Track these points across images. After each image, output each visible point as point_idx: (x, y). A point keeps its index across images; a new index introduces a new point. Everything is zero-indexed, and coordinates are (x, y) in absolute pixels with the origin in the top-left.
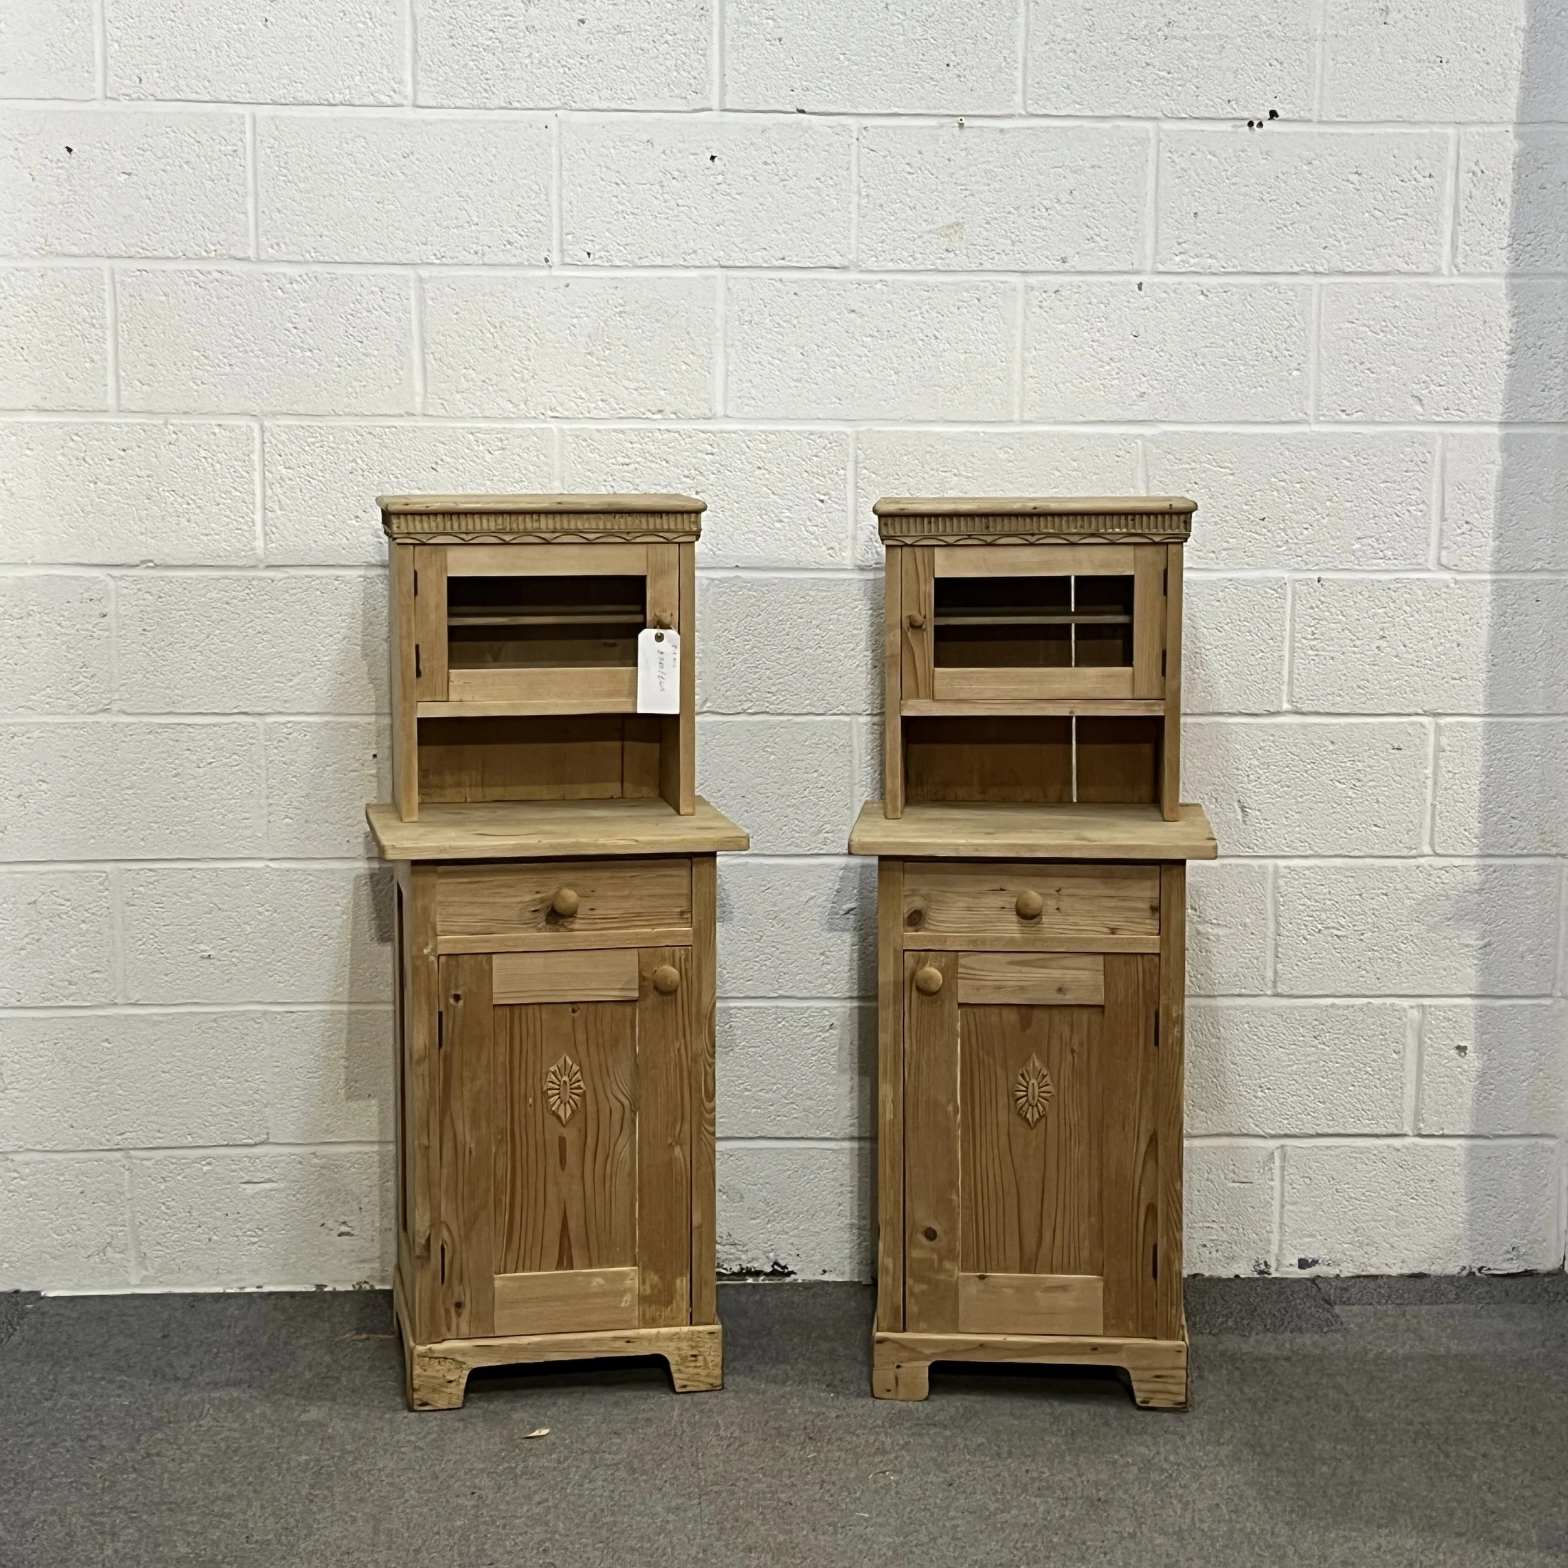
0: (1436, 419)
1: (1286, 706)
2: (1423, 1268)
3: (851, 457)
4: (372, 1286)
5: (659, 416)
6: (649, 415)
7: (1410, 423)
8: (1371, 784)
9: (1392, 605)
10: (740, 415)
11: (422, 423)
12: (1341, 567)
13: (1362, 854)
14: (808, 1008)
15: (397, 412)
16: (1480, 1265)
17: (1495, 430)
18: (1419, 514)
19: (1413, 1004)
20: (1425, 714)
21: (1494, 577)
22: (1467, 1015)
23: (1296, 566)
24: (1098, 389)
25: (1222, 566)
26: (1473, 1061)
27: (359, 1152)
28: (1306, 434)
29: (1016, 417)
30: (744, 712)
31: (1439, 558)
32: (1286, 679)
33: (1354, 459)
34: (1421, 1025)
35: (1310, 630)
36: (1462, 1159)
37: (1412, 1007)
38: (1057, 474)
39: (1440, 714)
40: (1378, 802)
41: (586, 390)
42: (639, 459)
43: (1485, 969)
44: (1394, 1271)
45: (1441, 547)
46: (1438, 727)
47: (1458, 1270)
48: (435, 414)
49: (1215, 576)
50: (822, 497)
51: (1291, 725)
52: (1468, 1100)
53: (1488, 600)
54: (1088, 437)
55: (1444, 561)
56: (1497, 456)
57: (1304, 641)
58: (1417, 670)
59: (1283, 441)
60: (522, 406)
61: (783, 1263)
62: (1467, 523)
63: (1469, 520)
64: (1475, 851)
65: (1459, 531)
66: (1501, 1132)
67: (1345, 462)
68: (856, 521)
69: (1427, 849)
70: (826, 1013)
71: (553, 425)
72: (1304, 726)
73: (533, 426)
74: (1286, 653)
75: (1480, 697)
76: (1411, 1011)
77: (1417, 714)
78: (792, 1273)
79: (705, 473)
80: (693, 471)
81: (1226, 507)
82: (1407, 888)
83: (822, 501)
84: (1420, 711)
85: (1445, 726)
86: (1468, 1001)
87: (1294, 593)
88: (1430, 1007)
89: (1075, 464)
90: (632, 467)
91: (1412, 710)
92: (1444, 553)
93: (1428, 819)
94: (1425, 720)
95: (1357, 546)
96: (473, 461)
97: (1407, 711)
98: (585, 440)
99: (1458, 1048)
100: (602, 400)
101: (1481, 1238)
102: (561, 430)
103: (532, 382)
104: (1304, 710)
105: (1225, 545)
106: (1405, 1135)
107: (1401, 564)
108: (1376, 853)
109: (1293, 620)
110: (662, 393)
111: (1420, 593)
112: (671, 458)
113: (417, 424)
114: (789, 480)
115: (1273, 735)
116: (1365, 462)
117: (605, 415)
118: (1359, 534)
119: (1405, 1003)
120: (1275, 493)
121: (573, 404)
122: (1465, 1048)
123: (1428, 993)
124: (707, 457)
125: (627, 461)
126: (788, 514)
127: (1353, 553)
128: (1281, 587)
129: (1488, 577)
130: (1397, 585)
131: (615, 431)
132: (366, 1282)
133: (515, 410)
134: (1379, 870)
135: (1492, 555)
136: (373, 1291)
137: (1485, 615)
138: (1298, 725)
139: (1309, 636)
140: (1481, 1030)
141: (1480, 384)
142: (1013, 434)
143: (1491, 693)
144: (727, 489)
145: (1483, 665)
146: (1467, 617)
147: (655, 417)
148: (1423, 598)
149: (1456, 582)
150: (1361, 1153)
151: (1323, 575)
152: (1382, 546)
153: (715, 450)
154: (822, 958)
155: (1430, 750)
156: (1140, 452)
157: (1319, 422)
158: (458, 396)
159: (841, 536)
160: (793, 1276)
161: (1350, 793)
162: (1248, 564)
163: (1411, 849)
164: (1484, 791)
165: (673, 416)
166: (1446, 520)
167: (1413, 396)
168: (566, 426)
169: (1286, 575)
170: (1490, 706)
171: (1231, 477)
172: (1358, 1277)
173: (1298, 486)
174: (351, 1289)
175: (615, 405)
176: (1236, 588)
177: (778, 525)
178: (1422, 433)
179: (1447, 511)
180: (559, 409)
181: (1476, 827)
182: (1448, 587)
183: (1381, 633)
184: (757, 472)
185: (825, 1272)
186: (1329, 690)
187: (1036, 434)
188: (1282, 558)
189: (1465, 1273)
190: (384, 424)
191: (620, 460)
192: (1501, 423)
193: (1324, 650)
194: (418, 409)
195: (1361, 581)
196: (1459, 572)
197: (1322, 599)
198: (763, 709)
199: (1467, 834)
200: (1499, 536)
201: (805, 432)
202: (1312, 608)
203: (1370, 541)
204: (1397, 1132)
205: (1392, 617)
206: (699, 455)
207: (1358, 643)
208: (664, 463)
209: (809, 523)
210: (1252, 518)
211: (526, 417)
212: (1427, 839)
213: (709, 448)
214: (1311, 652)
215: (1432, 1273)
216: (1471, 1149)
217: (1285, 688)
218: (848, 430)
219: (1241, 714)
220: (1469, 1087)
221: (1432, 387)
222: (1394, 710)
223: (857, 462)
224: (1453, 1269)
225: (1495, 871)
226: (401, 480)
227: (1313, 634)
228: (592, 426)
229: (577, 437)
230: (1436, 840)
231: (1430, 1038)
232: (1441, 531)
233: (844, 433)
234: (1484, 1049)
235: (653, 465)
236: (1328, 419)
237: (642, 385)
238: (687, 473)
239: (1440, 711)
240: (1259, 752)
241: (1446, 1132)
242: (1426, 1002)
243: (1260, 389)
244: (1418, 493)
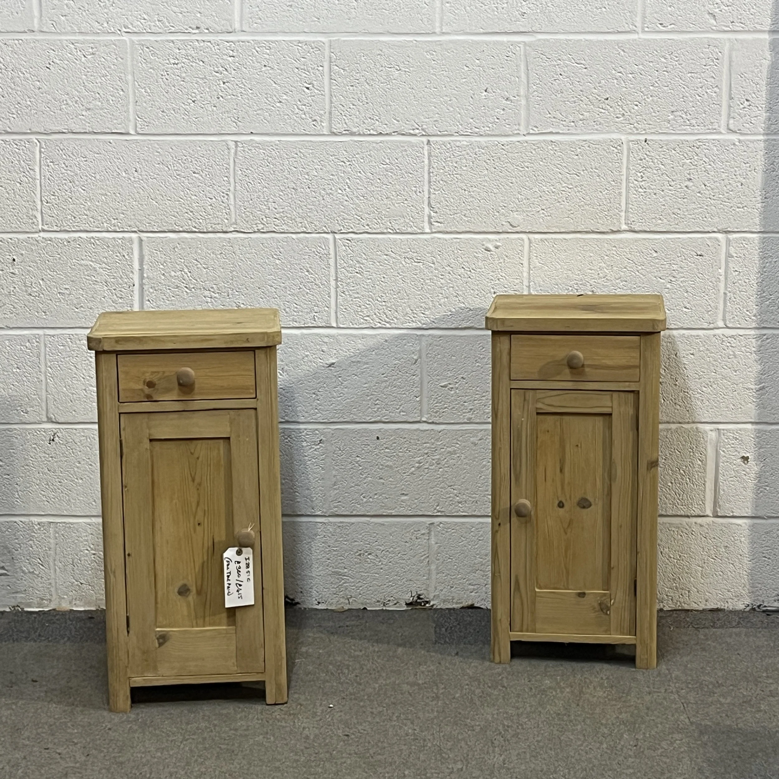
0: (726, 29)
1: (624, 227)
2: (720, 605)
3: (327, 58)
4: (22, 609)
5: (197, 31)
6: (190, 30)
7: (708, 32)
8: (682, 279)
9: (696, 158)
10: (251, 30)
11: (40, 37)
12: (661, 131)
13: (677, 327)
14: (306, 429)
15: (23, 30)
16: (758, 604)
17: (766, 36)
18: (714, 94)
19: (712, 428)
20: (719, 232)
21: (766, 137)
22: (748, 436)
23: (630, 131)
24: (493, 11)
25: (579, 131)
26: (753, 467)
27: (11, 522)
28: (635, 40)
29: (438, 30)
30: (259, 231)
31: (728, 125)
32: (623, 208)
33: (669, 57)
34: (718, 442)
35: (639, 174)
36: (747, 532)
37: (711, 430)
38: (466, 69)
39: (730, 232)
40: (687, 292)
41: (147, 14)
42: (184, 60)
43: (761, 406)
44: (702, 607)
45: (729, 116)
46: (728, 241)
47: (743, 607)
48: (47, 30)
49: (574, 138)
50: (308, 86)
51: (627, 240)
52: (750, 494)
53: (762, 153)
54: (487, 43)
55: (731, 127)
56: (768, 54)
57: (636, 182)
58: (712, 202)
59: (620, 45)
60: (105, 25)
61: (291, 597)
62: (747, 100)
63: (749, 99)
64: (754, 325)
65: (742, 106)
66: (773, 515)
67: (663, 60)
68: (331, 102)
69: (721, 324)
70: (317, 432)
71: (126, 38)
72: (636, 240)
73: (113, 38)
74: (624, 191)
75: (757, 220)
76: (710, 433)
77: (714, 232)
78: (298, 603)
79: (229, 69)
80: (221, 69)
81: (581, 91)
82: (707, 350)
83: (308, 88)
84: (715, 230)
85: (733, 239)
86: (749, 426)
87: (629, 149)
88: (723, 430)
89: (477, 61)
90: (179, 66)
91: (709, 229)
92: (731, 121)
93: (722, 302)
94: (719, 236)
95: (672, 117)
96: (74, 62)
97: (707, 229)
98: (148, 48)
99: (743, 457)
100: (159, 21)
101: (759, 586)
102: (132, 42)
103: (111, 8)
104: (636, 229)
105: (581, 117)
106: (707, 516)
107: (702, 129)
108: (685, 326)
109: (628, 168)
110: (199, 15)
111: (715, 149)
112: (206, 60)
113: (37, 38)
114: (285, 74)
115: (615, 247)
116: (676, 59)
117: (160, 31)
118: (673, 109)
119: (708, 427)
120: (615, 81)
121: (139, 23)
122: (748, 458)
123: (722, 421)
124: (229, 59)
125: (176, 62)
126: (285, 97)
127: (669, 122)
128: (619, 145)
129: (761, 137)
130: (699, 144)
131: (167, 41)
132: (18, 606)
133: (101, 27)
134: (688, 338)
135: (765, 123)
136: (23, 612)
137: (759, 163)
138: (632, 239)
139: (640, 179)
140: (759, 445)
141: (755, 5)
142: (435, 42)
143: (764, 218)
144: (244, 80)
145: (759, 198)
146: (748, 165)
147: (194, 31)
148: (717, 152)
149: (740, 141)
150: (678, 528)
151: (649, 137)
152: (689, 117)
153: (235, 54)
154: (314, 396)
155: (723, 257)
156: (522, 53)
157: (643, 31)
158: (63, 18)
159: (322, 112)
160: (298, 605)
161: (669, 286)
162: (597, 130)
163: (710, 323)
164: (760, 284)
165: (206, 31)
166: (733, 98)
167: (709, 13)
168: (135, 38)
169: (623, 138)
170: (764, 226)
171: (585, 70)
172: (675, 610)
173: (630, 75)
174: (8, 610)
175: (167, 24)
176: (589, 147)
177: (278, 104)
178: (715, 39)
179: (734, 91)
180: (130, 26)
181: (755, 309)
182: (734, 144)
183: (688, 176)
184: (264, 69)
185: (319, 603)
186: (653, 216)
187: (451, 42)
188: (620, 125)
189: (748, 609)
190: (15, 38)
191: (173, 61)
192: (770, 31)
193: (650, 188)
194: (36, 27)
195: (675, 141)
196: (741, 134)
197: (648, 153)
198: (271, 229)
199: (748, 313)
200: (770, 110)
201: (295, 41)
202: (641, 160)
203: (680, 113)
204: (702, 514)
205: (696, 165)
206: (225, 57)
207: (672, 183)
208: (201, 63)
209: (299, 103)
210: (599, 99)
211: (109, 33)
212: (720, 316)
213: (231, 52)
214: (640, 190)
215: (726, 608)
216: (753, 525)
217: (623, 214)
218: (323, 39)
219: (593, 232)
220: (751, 483)
221: (723, 7)
222: (698, 229)
223: (331, 62)
224: (740, 606)
225: (767, 339)
226: (28, 75)
227: (642, 177)
228: (152, 38)
229: (143, 45)
230: (727, 318)
231: (723, 451)
232: (730, 106)
233: (321, 41)
234: (761, 458)
235: (194, 64)
236: (652, 30)
237: (186, 10)
238: (216, 69)
239: (729, 229)
240: (606, 257)
241: (735, 514)
242: (721, 426)
243: (604, 9)
244: (713, 80)
